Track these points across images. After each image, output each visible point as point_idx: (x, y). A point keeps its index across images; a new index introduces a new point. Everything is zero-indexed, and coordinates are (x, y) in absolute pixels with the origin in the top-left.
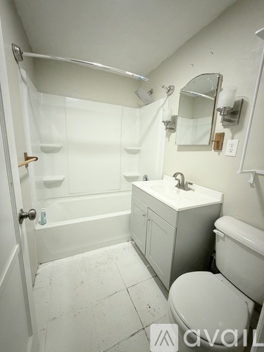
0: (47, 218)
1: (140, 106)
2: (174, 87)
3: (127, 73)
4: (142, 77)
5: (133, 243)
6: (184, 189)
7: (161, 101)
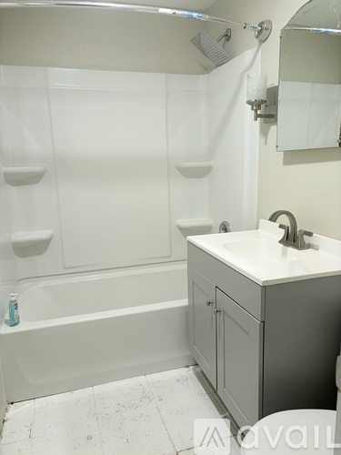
0: (21, 312)
1: (207, 70)
2: (270, 22)
3: (162, 10)
4: (195, 15)
5: (198, 370)
6: (297, 247)
7: (247, 55)
